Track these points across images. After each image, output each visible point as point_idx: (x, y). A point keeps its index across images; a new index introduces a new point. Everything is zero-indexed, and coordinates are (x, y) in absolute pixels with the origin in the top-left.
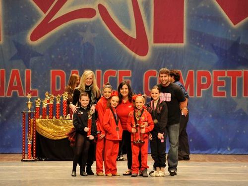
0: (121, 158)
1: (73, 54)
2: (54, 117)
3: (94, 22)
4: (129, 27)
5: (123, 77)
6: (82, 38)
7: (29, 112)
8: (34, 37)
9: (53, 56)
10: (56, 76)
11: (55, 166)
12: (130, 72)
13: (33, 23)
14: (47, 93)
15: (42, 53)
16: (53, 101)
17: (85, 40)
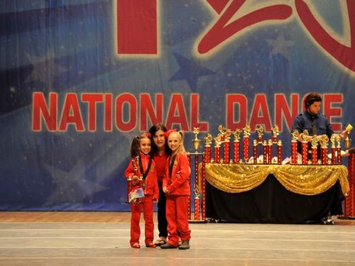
0: (329, 221)
1: (258, 72)
2: (231, 161)
3: (288, 25)
4: (341, 32)
5: (331, 103)
6: (272, 48)
7: (197, 153)
8: (203, 49)
9: (229, 75)
10: (234, 103)
11: (234, 231)
12: (340, 96)
13: (202, 28)
14: (221, 126)
15: (214, 70)
16: (229, 138)
17: (275, 51)
